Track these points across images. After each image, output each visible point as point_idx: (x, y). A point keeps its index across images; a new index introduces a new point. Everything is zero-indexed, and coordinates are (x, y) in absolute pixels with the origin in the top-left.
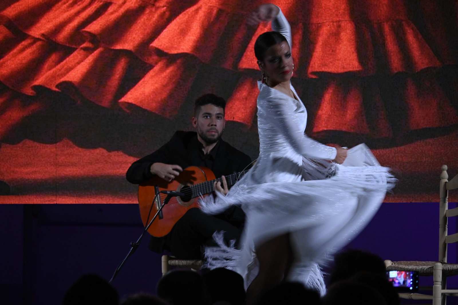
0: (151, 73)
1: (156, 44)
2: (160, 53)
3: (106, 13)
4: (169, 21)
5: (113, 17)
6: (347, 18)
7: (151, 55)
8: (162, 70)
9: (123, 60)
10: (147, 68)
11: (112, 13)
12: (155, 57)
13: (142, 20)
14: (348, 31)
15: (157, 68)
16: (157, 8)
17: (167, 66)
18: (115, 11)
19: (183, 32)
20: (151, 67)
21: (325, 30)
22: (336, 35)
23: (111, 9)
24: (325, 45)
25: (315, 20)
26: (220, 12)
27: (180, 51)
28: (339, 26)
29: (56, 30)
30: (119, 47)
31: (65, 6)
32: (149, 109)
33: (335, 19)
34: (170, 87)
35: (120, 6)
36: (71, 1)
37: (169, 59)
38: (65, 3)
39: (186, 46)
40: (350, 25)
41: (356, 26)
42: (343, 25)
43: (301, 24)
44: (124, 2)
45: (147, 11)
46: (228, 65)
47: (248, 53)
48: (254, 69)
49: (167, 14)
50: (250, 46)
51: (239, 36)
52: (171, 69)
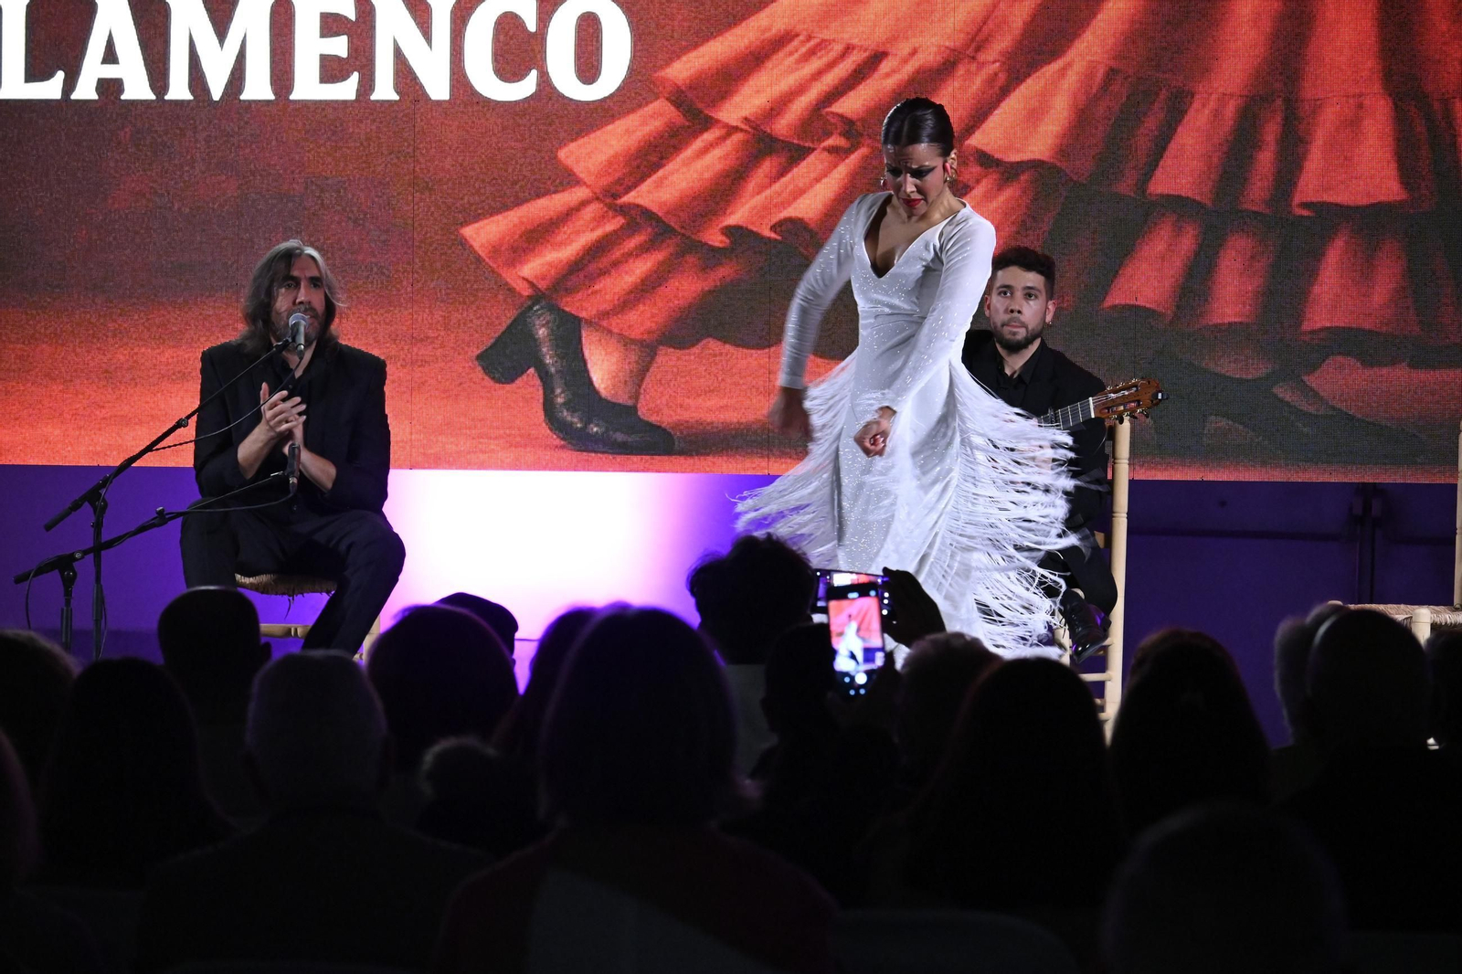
1: (977, 140)
2: (985, 160)
3: (876, 75)
4: (1005, 92)
5: (890, 83)
6: (1377, 87)
7: (966, 164)
8: (988, 197)
11: (888, 75)
12: (976, 169)
13: (950, 89)
14: (1379, 117)
15: (978, 192)
16: (982, 65)
17: (1000, 188)
18: (894, 71)
19: (1034, 116)
20: (967, 189)
21: (1329, 117)
22: (1352, 124)
23: (885, 66)
24: (1330, 144)
25: (1308, 93)
26: (1111, 73)
27: (1028, 156)
28: (1360, 106)
29: (772, 109)
31: (792, 59)
33: (1351, 91)
34: (1005, 232)
35: (905, 61)
36: (804, 50)
37: (1006, 172)
38: (791, 54)
39: (1039, 145)
40: (1382, 102)
41: (1395, 104)
42: (1367, 102)
43: (1279, 102)
44: (914, 52)
45: (961, 71)
46: (1125, 187)
47: (1167, 161)
48: (1179, 197)
49: (1002, 76)
50: (1172, 146)
51: (1151, 123)
52: (1008, 193)
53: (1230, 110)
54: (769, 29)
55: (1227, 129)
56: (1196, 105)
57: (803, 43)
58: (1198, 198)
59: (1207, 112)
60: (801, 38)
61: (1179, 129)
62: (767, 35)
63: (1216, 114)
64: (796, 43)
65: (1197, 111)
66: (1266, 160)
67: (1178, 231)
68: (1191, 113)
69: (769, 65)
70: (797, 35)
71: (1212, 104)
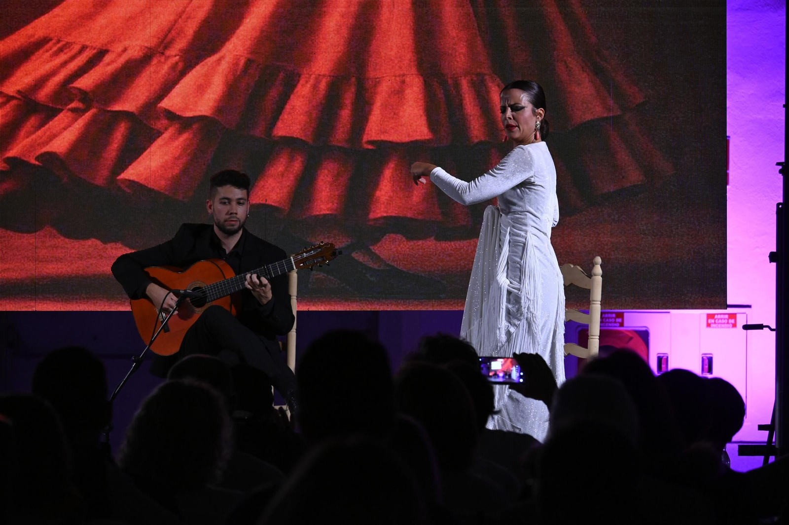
0: (159, 141)
1: (165, 104)
2: (171, 116)
3: (101, 64)
4: (183, 74)
5: (110, 69)
6: (414, 70)
7: (158, 118)
8: (173, 138)
9: (122, 125)
10: (152, 136)
11: (108, 64)
12: (165, 122)
13: (148, 72)
14: (415, 89)
15: (166, 135)
16: (168, 58)
17: (180, 132)
18: (112, 62)
19: (201, 89)
20: (159, 134)
21: (384, 88)
22: (399, 93)
23: (107, 59)
24: (385, 106)
25: (372, 74)
26: (249, 62)
27: (197, 113)
28: (403, 82)
29: (35, 85)
30: (117, 108)
31: (48, 54)
32: (156, 188)
33: (398, 73)
34: (184, 160)
35: (120, 55)
36: (55, 49)
37: (183, 123)
38: (47, 51)
39: (205, 106)
40: (417, 80)
41: (425, 81)
42: (408, 80)
43: (353, 79)
44: (125, 50)
45: (155, 61)
46: (258, 132)
47: (285, 116)
48: (292, 138)
49: (181, 65)
50: (288, 107)
51: (273, 94)
52: (185, 136)
53: (323, 85)
54: (33, 36)
55: (321, 96)
56: (302, 81)
57: (55, 44)
58: (303, 138)
59: (309, 86)
60: (54, 41)
61: (292, 96)
62: (32, 40)
63: (315, 87)
64: (50, 44)
65: (303, 85)
66: (346, 114)
67: (292, 159)
68: (299, 86)
69: (33, 58)
70: (51, 40)
71: (312, 81)
